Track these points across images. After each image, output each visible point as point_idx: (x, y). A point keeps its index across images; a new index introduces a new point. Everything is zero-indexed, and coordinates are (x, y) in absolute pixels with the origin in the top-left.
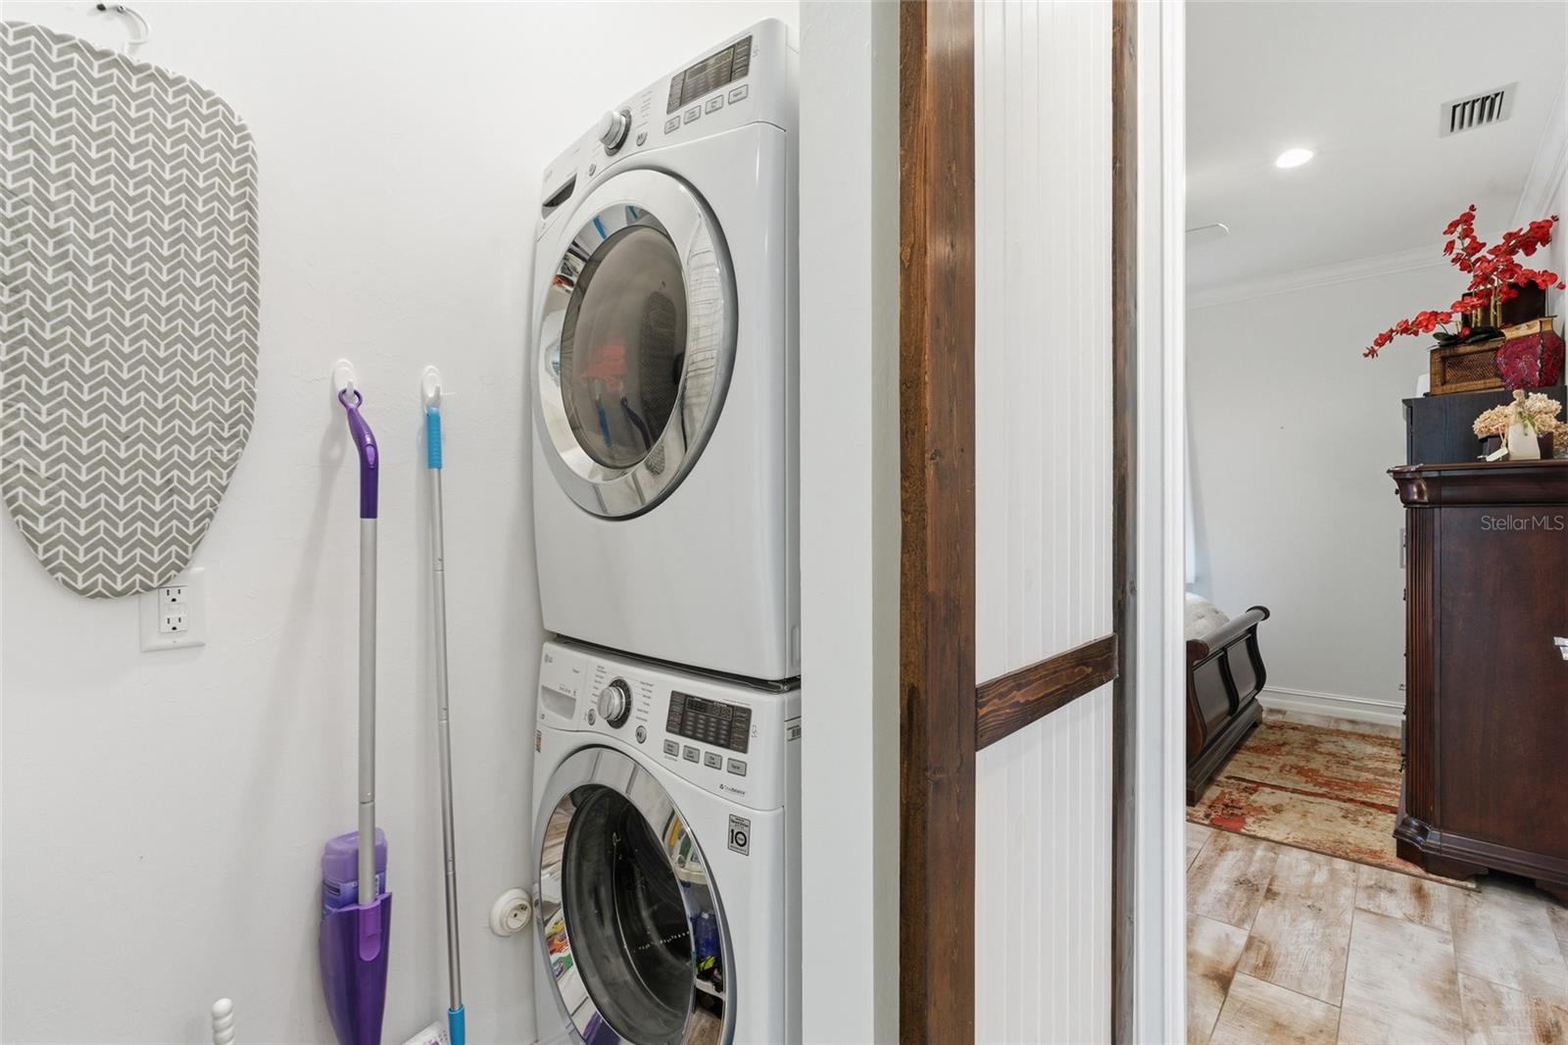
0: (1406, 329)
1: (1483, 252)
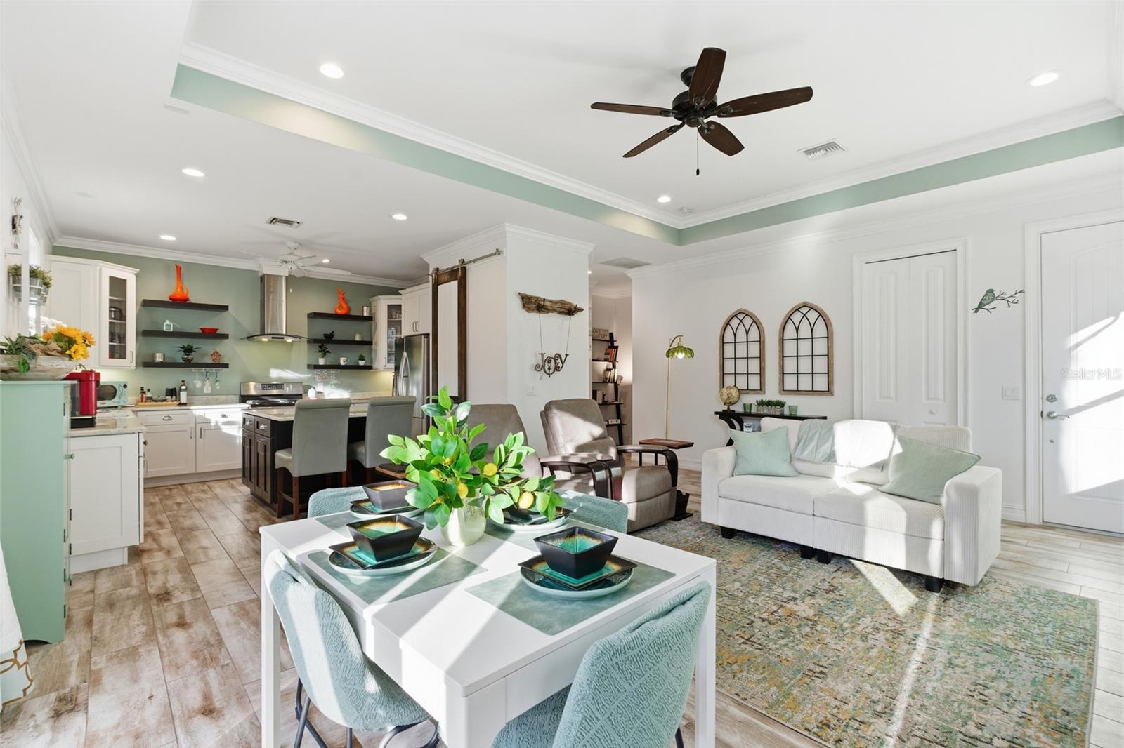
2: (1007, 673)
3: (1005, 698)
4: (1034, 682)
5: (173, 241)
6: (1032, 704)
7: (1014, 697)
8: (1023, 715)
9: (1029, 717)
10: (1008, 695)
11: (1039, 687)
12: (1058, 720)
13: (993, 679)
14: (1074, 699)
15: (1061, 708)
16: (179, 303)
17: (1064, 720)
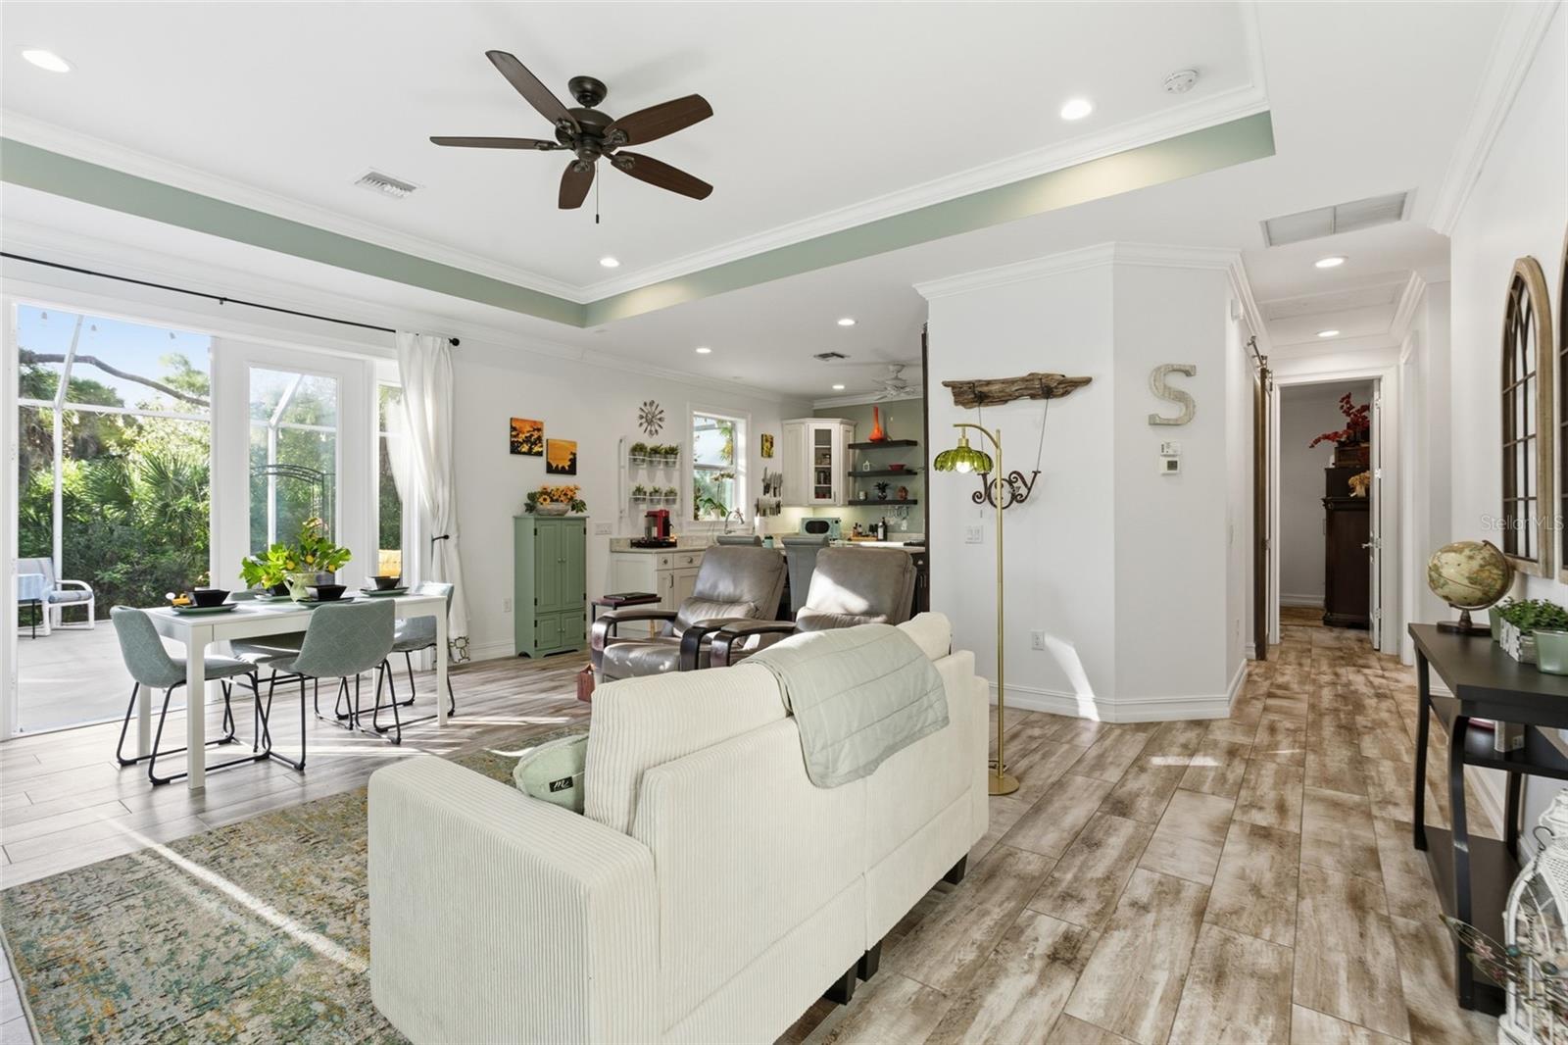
0: (1327, 437)
1: (1354, 410)
2: (167, 973)
3: (136, 946)
4: (125, 988)
5: (842, 390)
6: (104, 963)
7: (128, 955)
8: (102, 946)
9: (95, 948)
10: (137, 951)
11: (113, 988)
12: (60, 970)
13: (172, 953)
14: (59, 1010)
15: (68, 984)
16: (882, 442)
17: (56, 974)
